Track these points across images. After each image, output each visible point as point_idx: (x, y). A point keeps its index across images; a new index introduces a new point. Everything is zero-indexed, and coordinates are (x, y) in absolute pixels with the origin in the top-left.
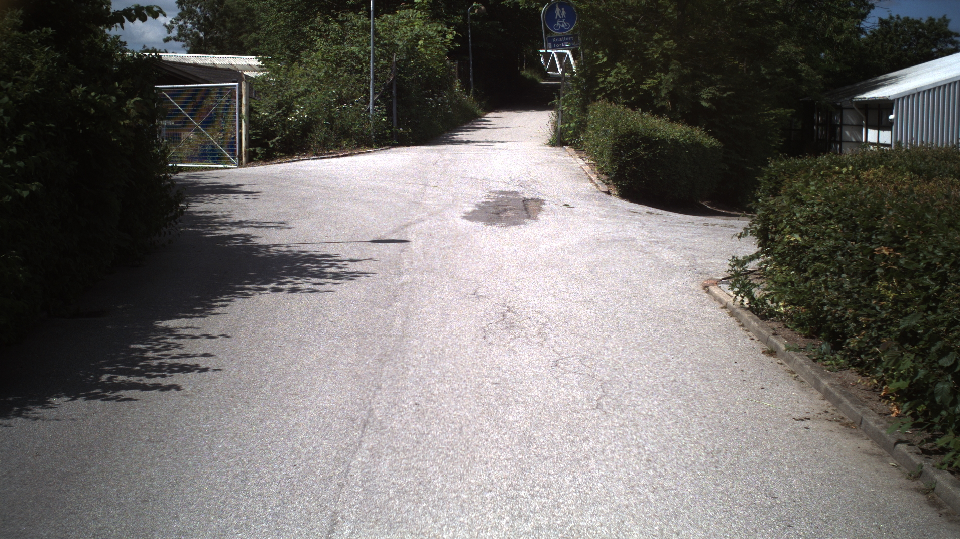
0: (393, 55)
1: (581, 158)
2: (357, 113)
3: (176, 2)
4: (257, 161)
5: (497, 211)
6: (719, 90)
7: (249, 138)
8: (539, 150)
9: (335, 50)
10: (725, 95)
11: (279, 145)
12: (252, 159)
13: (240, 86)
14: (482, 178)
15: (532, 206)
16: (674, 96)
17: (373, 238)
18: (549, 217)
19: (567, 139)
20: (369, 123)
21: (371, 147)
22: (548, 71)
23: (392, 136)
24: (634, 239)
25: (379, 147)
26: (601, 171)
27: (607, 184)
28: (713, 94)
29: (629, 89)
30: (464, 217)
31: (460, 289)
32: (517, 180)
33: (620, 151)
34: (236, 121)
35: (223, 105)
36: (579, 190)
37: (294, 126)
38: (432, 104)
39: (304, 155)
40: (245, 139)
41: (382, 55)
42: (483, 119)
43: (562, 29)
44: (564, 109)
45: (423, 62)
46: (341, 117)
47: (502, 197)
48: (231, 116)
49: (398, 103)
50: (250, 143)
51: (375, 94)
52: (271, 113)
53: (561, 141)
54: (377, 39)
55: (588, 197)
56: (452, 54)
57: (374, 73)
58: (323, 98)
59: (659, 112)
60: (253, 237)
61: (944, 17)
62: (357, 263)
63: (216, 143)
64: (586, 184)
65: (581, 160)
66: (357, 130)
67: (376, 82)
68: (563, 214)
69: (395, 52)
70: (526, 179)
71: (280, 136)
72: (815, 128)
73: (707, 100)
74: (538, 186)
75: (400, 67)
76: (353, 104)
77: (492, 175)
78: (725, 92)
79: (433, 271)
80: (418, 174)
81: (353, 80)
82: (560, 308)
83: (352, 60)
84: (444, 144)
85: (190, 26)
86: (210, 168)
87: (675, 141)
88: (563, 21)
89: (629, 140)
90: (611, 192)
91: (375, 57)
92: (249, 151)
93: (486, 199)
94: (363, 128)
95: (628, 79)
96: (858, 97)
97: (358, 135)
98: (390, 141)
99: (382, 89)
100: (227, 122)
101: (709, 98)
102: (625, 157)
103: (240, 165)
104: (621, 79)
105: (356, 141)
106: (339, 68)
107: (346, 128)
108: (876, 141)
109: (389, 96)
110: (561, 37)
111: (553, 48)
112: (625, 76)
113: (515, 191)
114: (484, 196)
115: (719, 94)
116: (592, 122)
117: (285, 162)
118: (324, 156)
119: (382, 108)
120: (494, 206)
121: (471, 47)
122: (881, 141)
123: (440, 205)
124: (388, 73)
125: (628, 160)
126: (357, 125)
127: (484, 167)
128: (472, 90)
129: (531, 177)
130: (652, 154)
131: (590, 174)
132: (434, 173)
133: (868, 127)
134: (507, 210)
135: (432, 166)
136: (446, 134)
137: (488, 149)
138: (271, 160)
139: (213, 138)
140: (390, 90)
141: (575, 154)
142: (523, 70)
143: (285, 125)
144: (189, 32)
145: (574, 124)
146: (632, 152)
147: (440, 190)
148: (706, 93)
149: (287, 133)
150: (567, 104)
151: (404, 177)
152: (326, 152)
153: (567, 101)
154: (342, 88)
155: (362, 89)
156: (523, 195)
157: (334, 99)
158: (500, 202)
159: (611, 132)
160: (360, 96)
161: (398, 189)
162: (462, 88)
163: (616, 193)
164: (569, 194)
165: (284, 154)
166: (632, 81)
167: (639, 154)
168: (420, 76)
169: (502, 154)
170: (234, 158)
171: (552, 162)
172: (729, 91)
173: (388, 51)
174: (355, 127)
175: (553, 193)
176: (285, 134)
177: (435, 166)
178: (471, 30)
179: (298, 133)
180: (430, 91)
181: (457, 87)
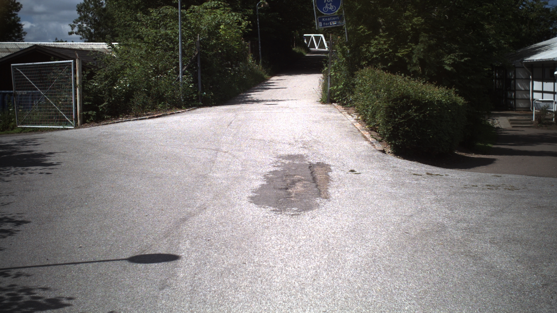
0: (197, 36)
1: (349, 114)
2: (170, 81)
5: (284, 185)
6: (458, 56)
7: (83, 104)
8: (314, 107)
10: (463, 61)
11: (106, 109)
12: (86, 121)
14: (269, 139)
15: (319, 174)
16: (422, 62)
19: (335, 98)
20: (179, 89)
21: (180, 108)
22: (310, 47)
23: (198, 99)
24: (444, 227)
25: (187, 108)
27: (380, 141)
28: (453, 59)
29: (386, 57)
30: (252, 198)
32: (300, 140)
34: (72, 91)
35: (63, 78)
36: (359, 149)
37: (119, 93)
38: (231, 72)
39: (127, 117)
40: (80, 105)
41: (190, 37)
42: (269, 81)
43: (330, 11)
44: (332, 75)
45: (222, 41)
46: (156, 84)
47: (289, 163)
48: (68, 87)
49: (202, 73)
50: (84, 108)
51: (183, 66)
52: (100, 84)
53: (330, 99)
55: (369, 158)
56: (246, 36)
57: (183, 51)
58: (143, 71)
59: (415, 75)
63: (58, 109)
64: (363, 143)
65: (350, 116)
66: (170, 95)
67: (184, 57)
68: (352, 184)
69: (199, 33)
70: (308, 139)
71: (107, 102)
72: (494, 81)
73: (449, 65)
74: (321, 147)
75: (203, 45)
76: (167, 75)
77: (277, 136)
78: (462, 59)
80: (213, 137)
81: (167, 56)
83: (167, 41)
84: (239, 103)
85: (85, 25)
86: (53, 128)
87: (439, 102)
88: (331, 5)
89: (401, 103)
90: (385, 150)
91: (183, 37)
92: (83, 114)
93: (274, 166)
94: (174, 93)
95: (385, 49)
96: (526, 59)
97: (170, 99)
98: (196, 102)
99: (189, 62)
100: (65, 91)
101: (451, 63)
102: (398, 118)
103: (76, 127)
104: (380, 48)
105: (169, 104)
106: (156, 47)
107: (161, 94)
108: (541, 90)
109: (194, 68)
110: (329, 17)
111: (323, 26)
112: (383, 47)
113: (300, 155)
114: (272, 162)
115: (458, 60)
116: (361, 85)
117: (111, 123)
118: (142, 118)
119: (189, 77)
120: (282, 177)
121: (259, 31)
122: (544, 90)
123: (228, 179)
124: (193, 49)
125: (401, 121)
126: (169, 91)
127: (271, 127)
128: (261, 61)
129: (312, 136)
130: (422, 115)
131: (362, 132)
132: (227, 134)
133: (534, 79)
134: (296, 182)
135: (226, 127)
136: (242, 94)
137: (273, 108)
138: (100, 122)
139: (55, 104)
140: (195, 63)
141: (343, 111)
142: (294, 48)
143: (111, 92)
144: (85, 29)
145: (341, 86)
146: (404, 113)
147: (230, 156)
148: (448, 59)
149: (113, 99)
150: (334, 71)
151: (199, 142)
152: (145, 114)
153: (335, 68)
154: (158, 62)
155: (174, 62)
156: (308, 159)
157: (152, 71)
158: (288, 171)
159: (383, 95)
160: (172, 69)
161: (190, 156)
162: (254, 60)
163: (390, 151)
164: (350, 156)
165: (110, 116)
166: (389, 50)
167: (411, 116)
168: (220, 51)
169: (285, 113)
170: (72, 121)
171: (327, 119)
172: (466, 58)
173: (193, 32)
174: (168, 93)
175: (336, 155)
176: (111, 100)
177: (229, 126)
178: (259, 19)
179: (122, 99)
180: (229, 63)
181: (250, 59)
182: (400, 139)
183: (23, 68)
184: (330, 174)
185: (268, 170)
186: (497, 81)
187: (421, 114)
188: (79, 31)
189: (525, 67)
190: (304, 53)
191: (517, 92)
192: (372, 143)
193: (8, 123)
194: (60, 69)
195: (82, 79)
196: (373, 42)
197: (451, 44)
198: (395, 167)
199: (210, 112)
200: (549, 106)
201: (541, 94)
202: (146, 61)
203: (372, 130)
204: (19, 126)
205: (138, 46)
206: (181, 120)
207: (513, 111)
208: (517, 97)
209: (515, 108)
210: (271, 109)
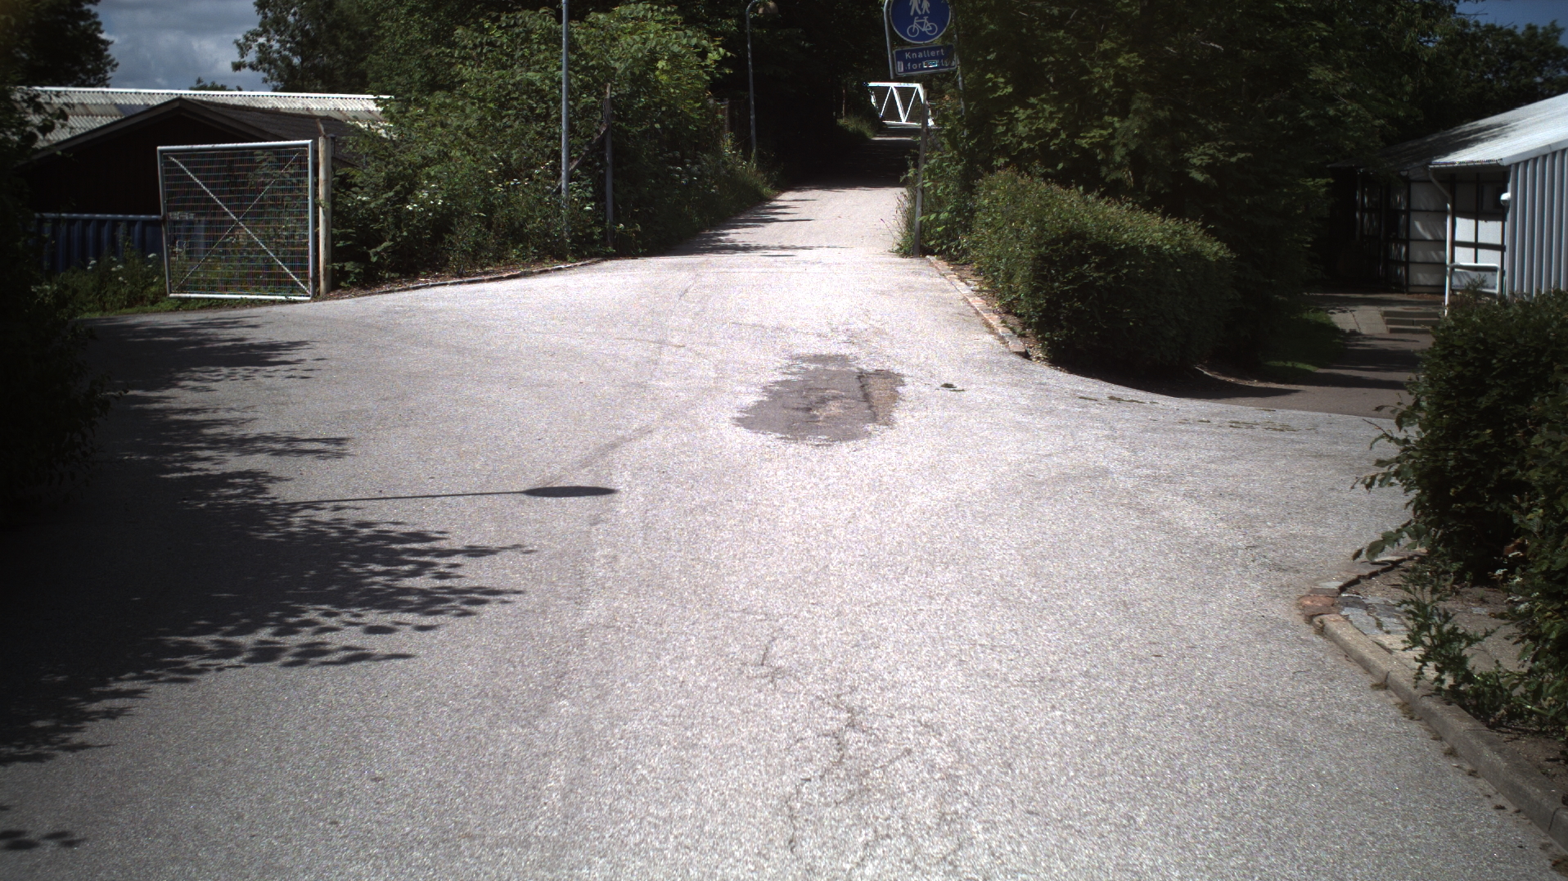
0: (605, 88)
1: (961, 279)
2: (539, 195)
3: (255, 4)
4: (348, 289)
5: (804, 403)
6: (1223, 149)
7: (333, 245)
8: (880, 263)
9: (496, 79)
10: (1233, 160)
11: (388, 257)
12: (338, 284)
13: (315, 144)
14: (774, 324)
15: (877, 389)
16: (1137, 160)
17: (534, 482)
18: (916, 414)
19: (932, 243)
20: (559, 214)
21: (563, 259)
22: (884, 118)
23: (604, 239)
24: (1105, 472)
25: (578, 260)
26: (1008, 309)
27: (1022, 336)
28: (1212, 156)
29: (1052, 149)
30: (739, 420)
31: (727, 645)
32: (845, 327)
33: (1049, 271)
34: (307, 212)
35: (284, 183)
36: (968, 350)
37: (419, 221)
38: (681, 178)
39: (437, 277)
40: (326, 245)
41: (586, 87)
42: (774, 203)
43: (923, 36)
44: (926, 186)
45: (662, 100)
46: (507, 202)
47: (816, 369)
48: (298, 203)
49: (615, 176)
50: (335, 254)
51: (570, 160)
52: (375, 197)
53: (921, 247)
54: (574, 57)
55: (987, 366)
56: (718, 87)
57: (570, 123)
58: (474, 169)
59: (1113, 191)
60: (272, 480)
61: (1553, 24)
62: (485, 561)
63: (272, 254)
64: (980, 337)
65: (963, 284)
66: (538, 228)
67: (573, 137)
68: (944, 407)
69: (609, 81)
70: (862, 326)
71: (390, 240)
72: (1358, 215)
73: (1201, 169)
74: (887, 343)
75: (618, 108)
76: (531, 179)
77: (792, 319)
78: (1233, 154)
79: (661, 586)
80: (649, 318)
81: (532, 134)
82: (984, 710)
83: (530, 97)
84: (702, 252)
85: (276, 46)
86: (260, 300)
87: (1154, 250)
88: (925, 21)
89: (1067, 248)
90: (1030, 353)
91: (570, 91)
92: (333, 269)
93: (784, 373)
94: (549, 224)
95: (1051, 129)
96: (1438, 161)
97: (539, 237)
98: (600, 247)
99: (584, 151)
100: (291, 214)
101: (1204, 165)
102: (1059, 281)
103: (316, 296)
104: (1038, 128)
105: (535, 249)
106: (504, 113)
107: (517, 223)
108: (1472, 240)
109: (598, 164)
110: (921, 50)
111: (905, 71)
112: (1046, 125)
113: (841, 355)
114: (780, 366)
115: (1222, 158)
116: (988, 211)
117: (399, 291)
118: (473, 279)
119: (585, 186)
120: (800, 391)
121: (751, 76)
122: (1480, 240)
123: (688, 390)
124: (595, 120)
125: (1065, 288)
126: (537, 218)
127: (778, 300)
128: (754, 151)
129: (871, 322)
130: (1112, 276)
131: (985, 315)
132: (680, 313)
133: (1456, 213)
134: (829, 400)
135: (676, 299)
136: (707, 232)
137: (784, 262)
138: (374, 286)
139: (264, 243)
140: (600, 153)
141: (950, 272)
142: (842, 118)
143: (401, 219)
144: (276, 55)
145: (947, 214)
146: (1072, 272)
147: (690, 353)
148: (1199, 155)
149: (405, 234)
150: (931, 177)
151: (619, 325)
152: (479, 270)
153: (932, 171)
154: (510, 148)
155: (547, 151)
156: (857, 363)
157: (495, 170)
158: (812, 382)
159: (1029, 232)
160: (543, 165)
161: (605, 352)
162: (736, 148)
163: (1041, 355)
164: (949, 361)
165: (398, 275)
166: (1060, 135)
167: (1087, 277)
168: (657, 126)
169: (811, 275)
170: (305, 283)
171: (909, 289)
172: (1242, 153)
173: (596, 80)
174: (534, 223)
175: (918, 357)
176: (400, 236)
177: (683, 298)
178: (751, 45)
179: (426, 234)
180: (678, 154)
181: (727, 147)
182: (1062, 327)
183: (187, 156)
184: (900, 389)
185: (772, 379)
186: (1366, 217)
187: (1109, 273)
188: (260, 61)
189: (1433, 180)
190: (869, 134)
191: (1413, 245)
192: (1001, 338)
193: (143, 289)
194: (280, 161)
195: (333, 186)
196: (1022, 111)
197: (1209, 121)
198: (1045, 384)
200: (1483, 281)
201: (1473, 250)
202: (481, 146)
203: (1008, 312)
204: (172, 295)
205: (457, 108)
206: (568, 285)
207: (1403, 293)
208: (1411, 258)
209: (1408, 285)
210: (779, 264)
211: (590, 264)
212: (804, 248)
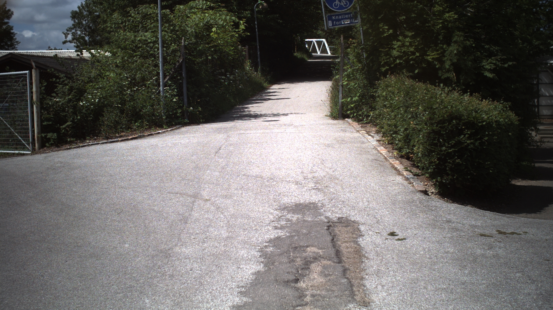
0: (182, 40)
1: (368, 133)
2: (149, 94)
3: (71, 18)
4: (50, 147)
5: (293, 272)
6: (500, 60)
7: (41, 125)
8: (323, 124)
10: (506, 66)
11: (70, 130)
12: (45, 145)
13: (30, 73)
15: (344, 241)
16: (457, 68)
19: (348, 112)
20: (159, 104)
21: (161, 127)
22: (311, 52)
23: (183, 115)
25: (169, 127)
26: (402, 154)
27: (422, 180)
28: (495, 64)
29: (411, 62)
33: (439, 140)
34: (28, 107)
35: (18, 93)
36: (391, 189)
37: (86, 111)
38: (225, 82)
39: (96, 139)
40: (37, 125)
42: (269, 90)
43: (341, 8)
44: (344, 84)
46: (132, 99)
47: (298, 221)
48: (23, 103)
49: (188, 83)
50: (43, 129)
51: (165, 76)
52: (63, 98)
53: (343, 114)
56: (243, 41)
57: (164, 58)
63: (13, 130)
65: (370, 137)
66: (148, 111)
67: (165, 65)
69: (184, 37)
71: (71, 121)
73: (490, 71)
74: (340, 188)
75: (189, 50)
76: (146, 87)
77: (279, 169)
78: (504, 64)
85: (79, 33)
89: (450, 126)
90: (427, 190)
91: (164, 42)
92: (42, 136)
93: (276, 228)
94: (154, 109)
95: (411, 52)
97: (149, 116)
98: (181, 120)
99: (172, 71)
100: (20, 109)
101: (492, 69)
102: (445, 147)
103: (34, 152)
104: (404, 51)
105: (147, 122)
106: (135, 54)
107: (138, 110)
109: (179, 78)
110: (341, 15)
111: (333, 25)
112: (408, 49)
113: (313, 203)
114: (273, 219)
115: (500, 65)
116: (386, 99)
117: (74, 148)
118: (113, 140)
119: (173, 89)
120: (288, 252)
121: (257, 35)
124: (177, 56)
125: (450, 151)
126: (148, 106)
127: (271, 154)
128: (260, 68)
129: (326, 170)
130: (478, 142)
131: (390, 160)
132: (213, 168)
134: (311, 263)
135: (213, 156)
136: (238, 106)
137: (274, 126)
138: (62, 146)
139: (9, 124)
140: (180, 72)
141: (361, 129)
142: (295, 53)
143: (76, 110)
144: (79, 37)
145: (357, 98)
146: (454, 140)
147: (213, 208)
148: (488, 64)
149: (79, 117)
150: (348, 79)
151: (174, 180)
152: (117, 135)
153: (348, 76)
155: (154, 72)
156: (324, 211)
157: (127, 83)
158: (296, 238)
159: (423, 115)
160: (152, 79)
162: (252, 67)
163: (434, 191)
164: (383, 203)
165: (75, 139)
166: (415, 54)
167: (463, 143)
168: (210, 58)
169: (288, 134)
170: (29, 144)
171: (342, 142)
172: (511, 62)
173: (177, 36)
174: (146, 109)
175: (362, 201)
176: (76, 119)
177: (217, 154)
178: (257, 22)
179: (91, 117)
180: (223, 70)
181: (248, 67)
182: (448, 175)
184: (361, 241)
185: (267, 237)
188: (73, 39)
190: (306, 59)
191: (541, 98)
192: (407, 179)
194: (16, 82)
195: (41, 94)
196: (395, 43)
197: (490, 46)
199: (197, 132)
206: (159, 144)
208: (540, 104)
209: (539, 115)
210: (272, 127)
211: (175, 129)
212: (284, 115)
